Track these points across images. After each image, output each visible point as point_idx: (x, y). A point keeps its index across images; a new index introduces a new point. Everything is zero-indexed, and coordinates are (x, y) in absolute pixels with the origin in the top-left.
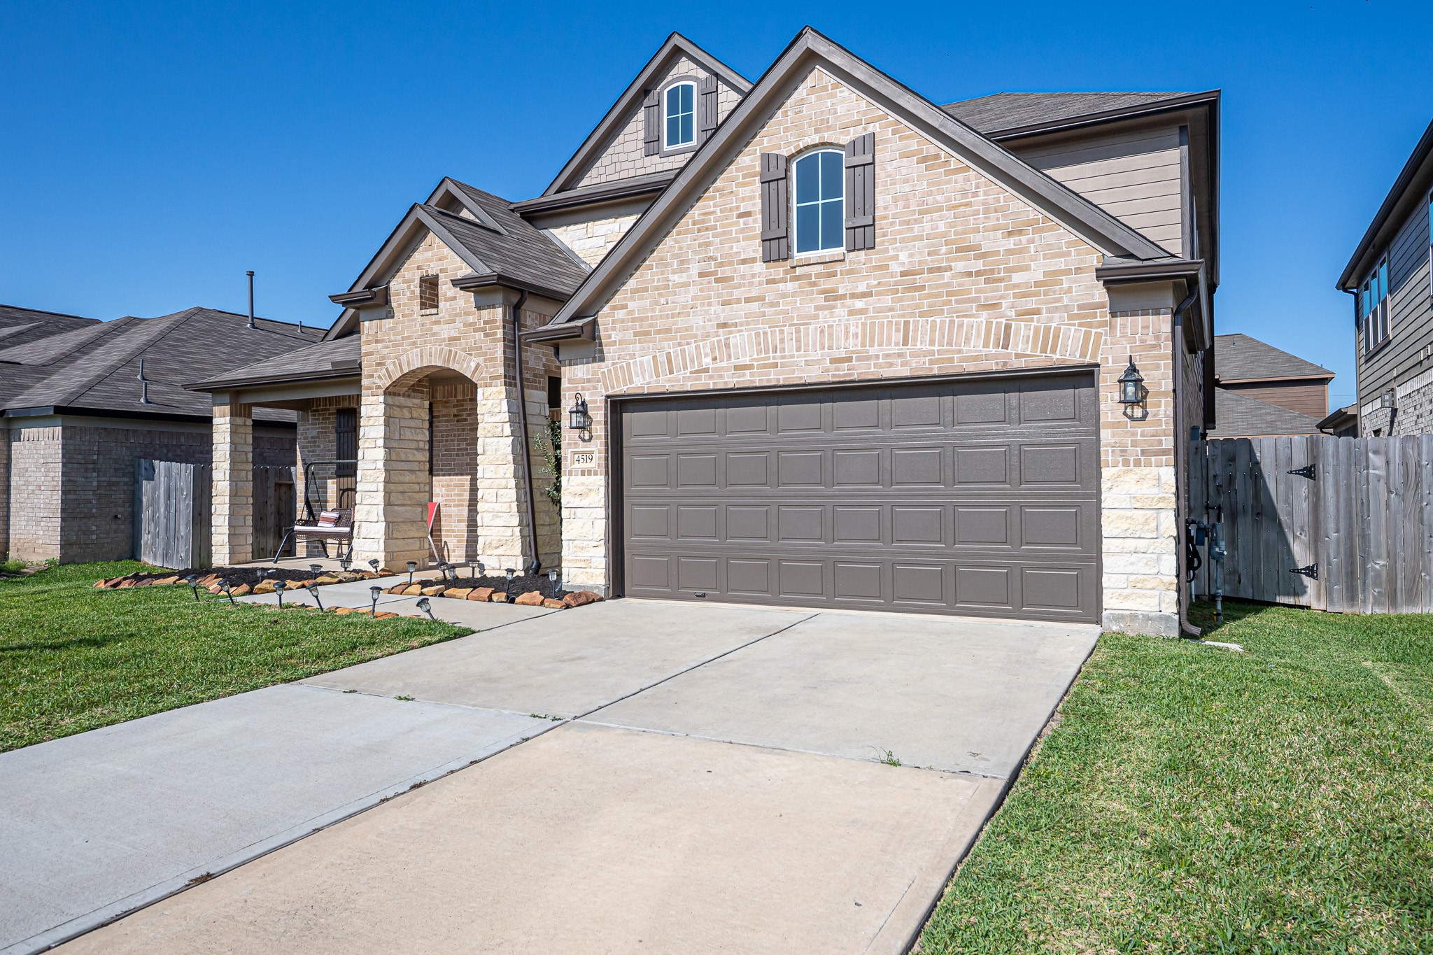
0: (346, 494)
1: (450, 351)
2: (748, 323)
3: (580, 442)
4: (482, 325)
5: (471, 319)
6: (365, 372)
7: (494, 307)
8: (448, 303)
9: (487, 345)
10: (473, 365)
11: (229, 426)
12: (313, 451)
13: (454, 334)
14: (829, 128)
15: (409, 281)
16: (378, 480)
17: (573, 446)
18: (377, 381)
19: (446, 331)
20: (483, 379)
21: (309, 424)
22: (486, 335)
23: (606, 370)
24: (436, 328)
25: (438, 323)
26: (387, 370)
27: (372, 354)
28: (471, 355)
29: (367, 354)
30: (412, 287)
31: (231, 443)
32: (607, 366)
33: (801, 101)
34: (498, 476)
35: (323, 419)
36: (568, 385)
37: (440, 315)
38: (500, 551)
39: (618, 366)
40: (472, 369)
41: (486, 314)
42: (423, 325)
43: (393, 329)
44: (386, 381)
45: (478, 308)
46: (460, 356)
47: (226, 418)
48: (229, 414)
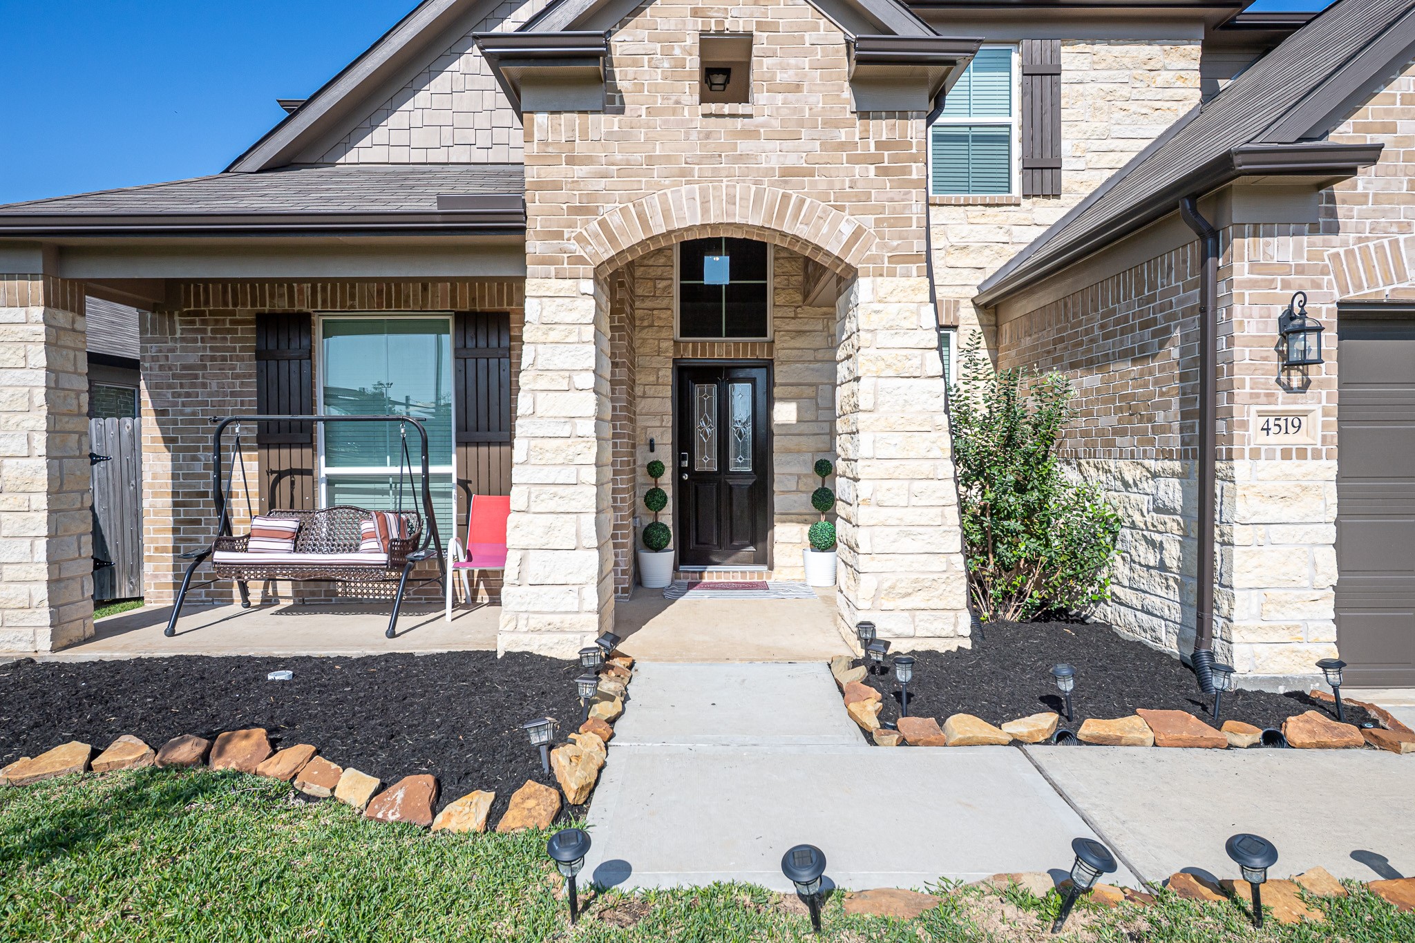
0: (286, 481)
1: (786, 197)
3: (1281, 393)
4: (872, 149)
5: (843, 135)
6: (535, 224)
7: (904, 115)
8: (780, 97)
9: (884, 191)
10: (847, 230)
11: (42, 328)
12: (188, 395)
13: (792, 160)
15: (669, 40)
16: (579, 460)
17: (1263, 399)
18: (573, 246)
19: (773, 155)
20: (871, 259)
21: (175, 340)
22: (882, 172)
23: (1342, 251)
24: (744, 146)
25: (753, 134)
26: (603, 224)
27: (556, 186)
28: (840, 208)
29: (540, 186)
30: (677, 51)
31: (48, 369)
32: (1345, 243)
34: (912, 455)
35: (213, 331)
36: (1247, 276)
37: (757, 120)
38: (916, 601)
39: (1371, 245)
40: (845, 239)
41: (882, 129)
42: (708, 136)
43: (621, 137)
44: (601, 250)
45: (863, 115)
46: (812, 208)
47: (31, 309)
48: (41, 301)
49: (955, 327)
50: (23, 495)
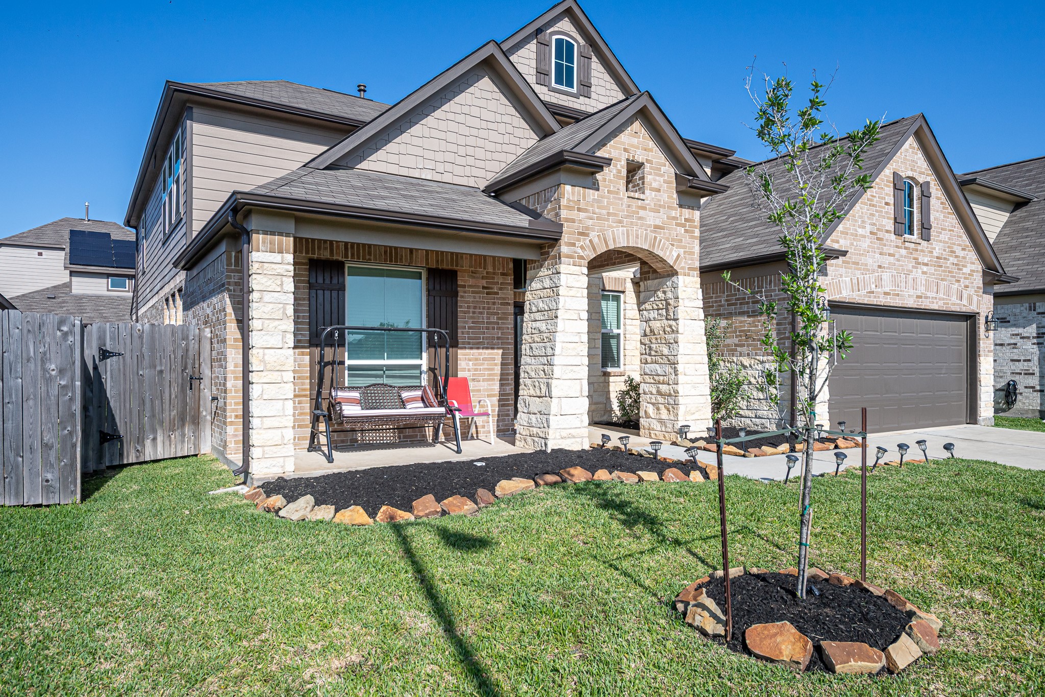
0: (328, 369)
1: (655, 238)
2: (889, 268)
4: (683, 221)
5: (673, 213)
6: (565, 238)
7: (692, 208)
8: (654, 193)
9: (686, 239)
10: (675, 255)
11: (291, 268)
13: (658, 222)
14: (915, 171)
18: (579, 250)
19: (652, 219)
20: (683, 268)
22: (686, 231)
24: (642, 213)
25: (644, 208)
26: (591, 241)
27: (573, 221)
28: (673, 245)
29: (567, 220)
30: (619, 166)
32: (829, 280)
33: (907, 150)
34: (695, 353)
37: (646, 202)
39: (834, 281)
40: (674, 258)
41: (686, 213)
42: (629, 206)
43: (598, 201)
44: (590, 254)
45: (681, 206)
46: (664, 244)
47: (285, 255)
48: (292, 250)
49: (623, 292)
50: (277, 373)
